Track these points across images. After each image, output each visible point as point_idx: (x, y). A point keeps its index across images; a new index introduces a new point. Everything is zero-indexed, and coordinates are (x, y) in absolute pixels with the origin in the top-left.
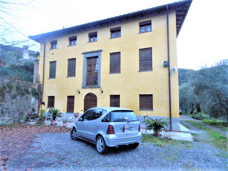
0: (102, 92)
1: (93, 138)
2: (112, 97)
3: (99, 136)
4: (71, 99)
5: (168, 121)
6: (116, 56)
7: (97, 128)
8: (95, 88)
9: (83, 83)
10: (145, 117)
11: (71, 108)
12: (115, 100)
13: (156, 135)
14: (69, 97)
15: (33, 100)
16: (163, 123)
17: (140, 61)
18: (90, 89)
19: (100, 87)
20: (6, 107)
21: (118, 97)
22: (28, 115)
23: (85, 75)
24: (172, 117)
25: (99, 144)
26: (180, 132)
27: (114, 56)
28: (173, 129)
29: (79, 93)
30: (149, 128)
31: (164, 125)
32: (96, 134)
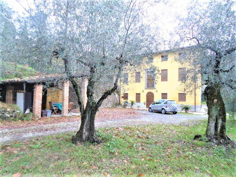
0: (157, 91)
1: (161, 110)
2: (163, 94)
3: (163, 109)
4: (138, 95)
5: (194, 107)
6: (165, 71)
7: (162, 106)
8: (152, 89)
9: (145, 86)
10: (181, 105)
11: (138, 100)
12: (164, 96)
13: (186, 112)
14: (137, 94)
15: (117, 96)
16: (190, 107)
17: (179, 74)
18: (150, 90)
19: (155, 89)
20: (109, 99)
21: (166, 94)
22: (116, 103)
23: (147, 82)
24: (196, 105)
25: (163, 111)
26: (200, 112)
27: (163, 71)
28: (196, 111)
29: (143, 91)
30: (183, 109)
31: (190, 108)
32: (161, 108)
